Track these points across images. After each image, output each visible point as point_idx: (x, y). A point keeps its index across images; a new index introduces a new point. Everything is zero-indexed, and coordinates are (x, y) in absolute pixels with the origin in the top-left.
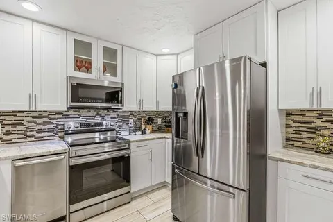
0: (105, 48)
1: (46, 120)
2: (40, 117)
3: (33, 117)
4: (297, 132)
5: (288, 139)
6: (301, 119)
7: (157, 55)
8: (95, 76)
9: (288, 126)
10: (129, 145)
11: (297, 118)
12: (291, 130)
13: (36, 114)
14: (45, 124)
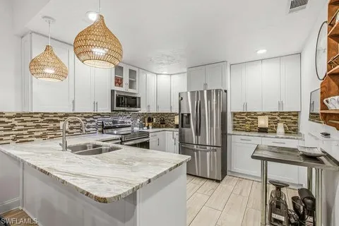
0: (130, 70)
1: (92, 119)
2: (89, 117)
3: (85, 117)
4: (238, 123)
5: (234, 127)
6: (240, 116)
7: (157, 74)
8: (125, 89)
9: (234, 120)
10: (148, 135)
11: (238, 116)
12: (236, 122)
13: (86, 115)
14: (91, 122)
